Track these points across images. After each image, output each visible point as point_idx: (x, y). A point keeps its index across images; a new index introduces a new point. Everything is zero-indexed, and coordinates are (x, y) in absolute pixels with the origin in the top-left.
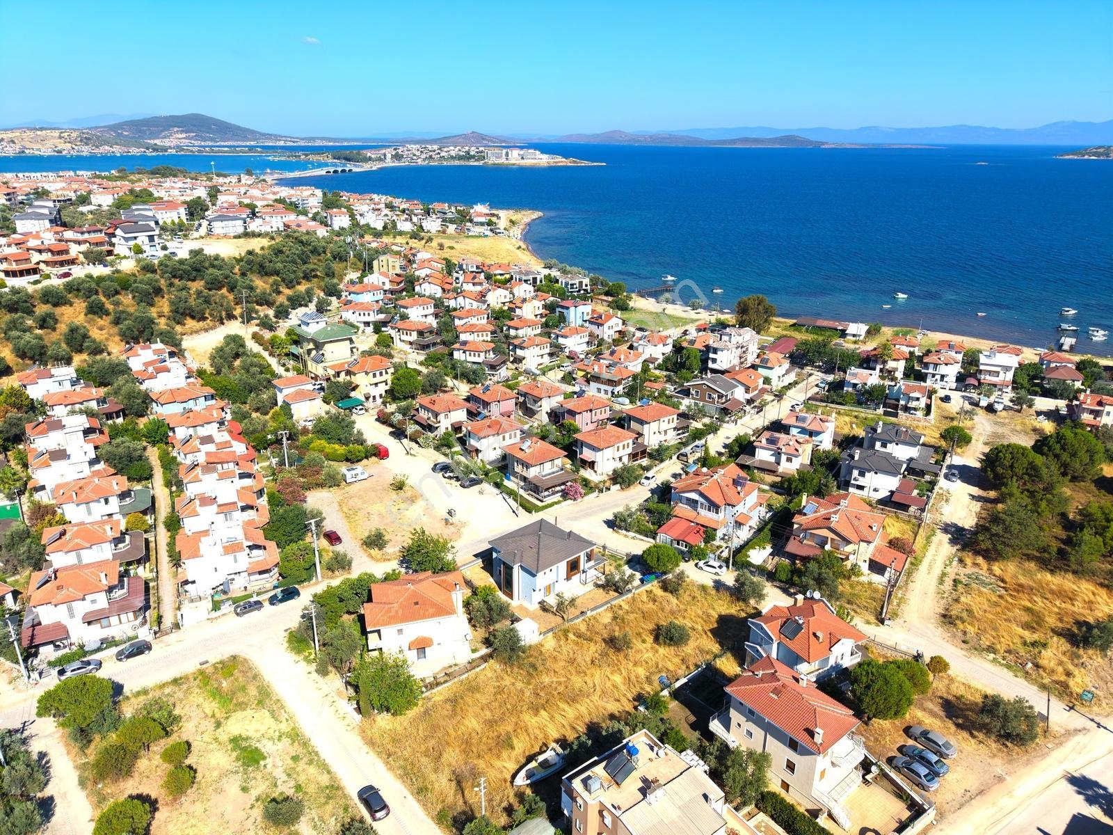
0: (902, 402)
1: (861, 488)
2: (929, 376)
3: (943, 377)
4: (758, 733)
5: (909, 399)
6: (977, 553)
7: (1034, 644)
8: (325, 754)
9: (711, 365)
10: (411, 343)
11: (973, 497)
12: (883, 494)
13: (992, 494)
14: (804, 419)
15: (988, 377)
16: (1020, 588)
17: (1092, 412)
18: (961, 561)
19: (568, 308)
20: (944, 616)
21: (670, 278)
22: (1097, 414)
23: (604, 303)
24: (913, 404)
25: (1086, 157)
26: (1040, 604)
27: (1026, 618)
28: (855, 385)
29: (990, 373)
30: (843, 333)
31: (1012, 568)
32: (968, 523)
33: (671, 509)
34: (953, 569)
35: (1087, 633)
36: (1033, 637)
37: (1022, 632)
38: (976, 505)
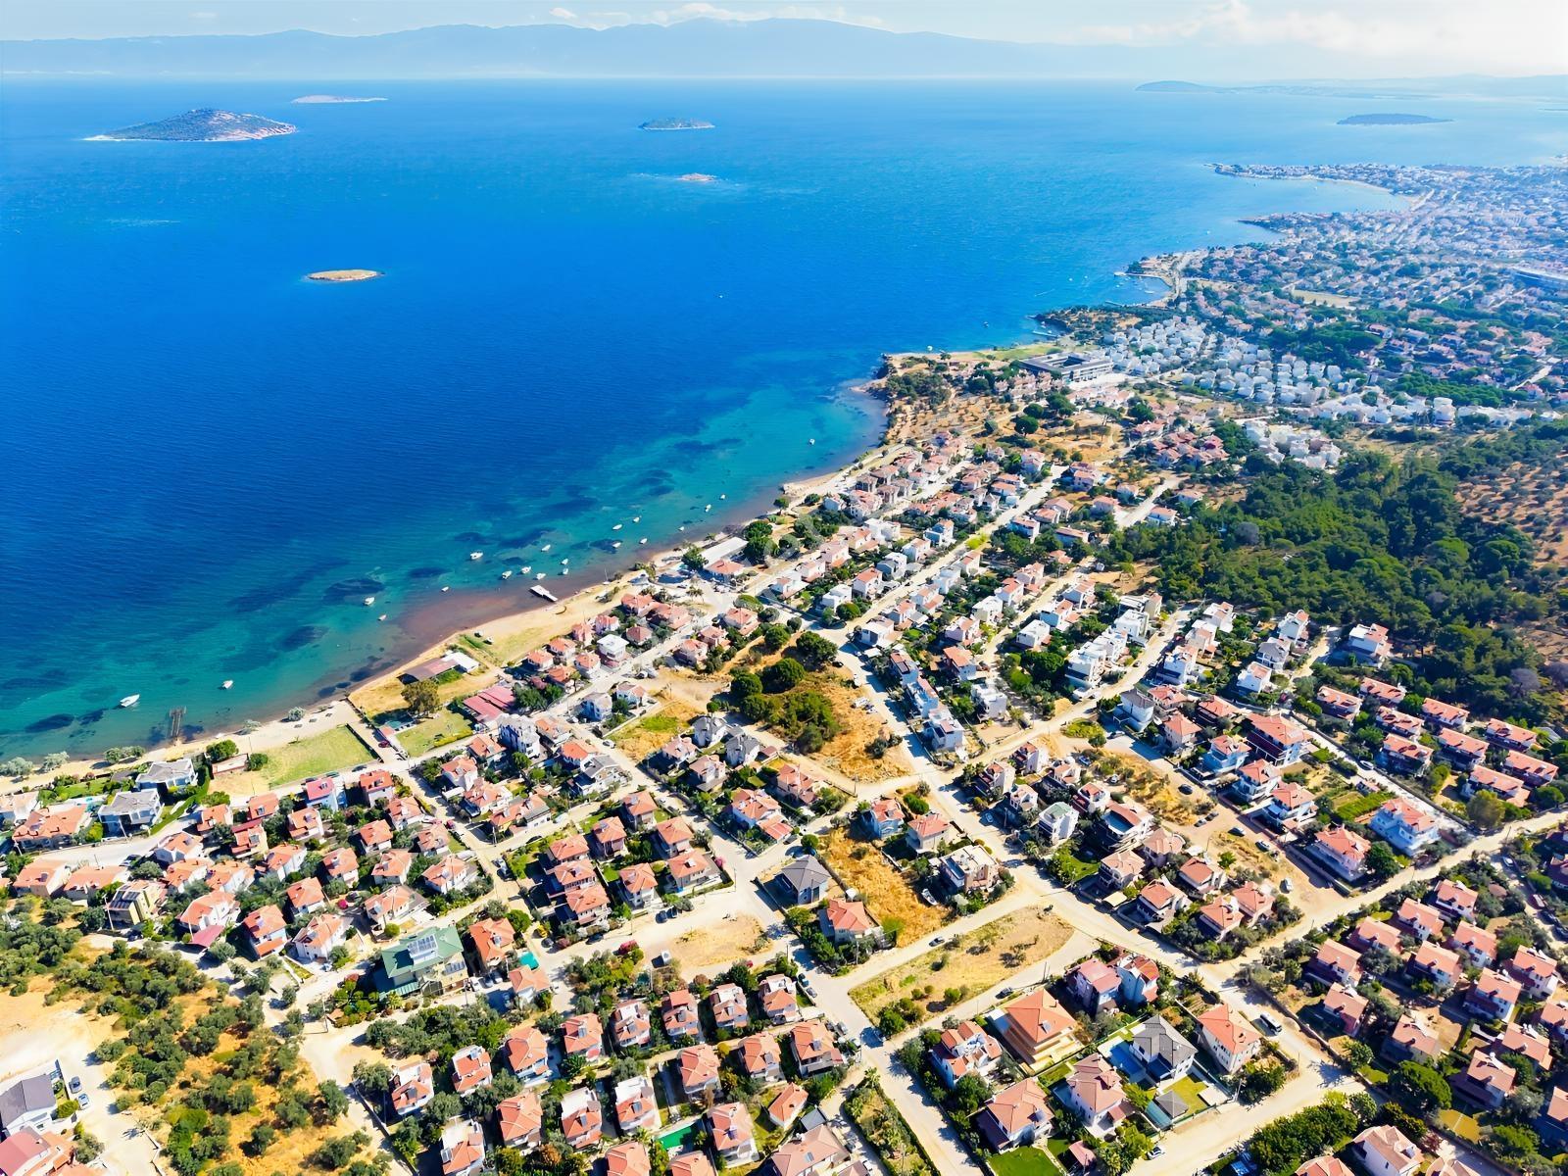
0: (638, 703)
4: (933, 840)
5: (641, 698)
6: (809, 752)
7: (878, 767)
8: (913, 957)
12: (756, 756)
13: (760, 726)
14: (683, 749)
16: (841, 754)
18: (814, 759)
20: (853, 780)
24: (643, 700)
26: (852, 754)
27: (860, 761)
30: (460, 669)
31: (827, 747)
32: (784, 745)
33: (758, 827)
34: (820, 764)
35: (874, 753)
36: (872, 765)
37: (869, 766)
38: (767, 733)
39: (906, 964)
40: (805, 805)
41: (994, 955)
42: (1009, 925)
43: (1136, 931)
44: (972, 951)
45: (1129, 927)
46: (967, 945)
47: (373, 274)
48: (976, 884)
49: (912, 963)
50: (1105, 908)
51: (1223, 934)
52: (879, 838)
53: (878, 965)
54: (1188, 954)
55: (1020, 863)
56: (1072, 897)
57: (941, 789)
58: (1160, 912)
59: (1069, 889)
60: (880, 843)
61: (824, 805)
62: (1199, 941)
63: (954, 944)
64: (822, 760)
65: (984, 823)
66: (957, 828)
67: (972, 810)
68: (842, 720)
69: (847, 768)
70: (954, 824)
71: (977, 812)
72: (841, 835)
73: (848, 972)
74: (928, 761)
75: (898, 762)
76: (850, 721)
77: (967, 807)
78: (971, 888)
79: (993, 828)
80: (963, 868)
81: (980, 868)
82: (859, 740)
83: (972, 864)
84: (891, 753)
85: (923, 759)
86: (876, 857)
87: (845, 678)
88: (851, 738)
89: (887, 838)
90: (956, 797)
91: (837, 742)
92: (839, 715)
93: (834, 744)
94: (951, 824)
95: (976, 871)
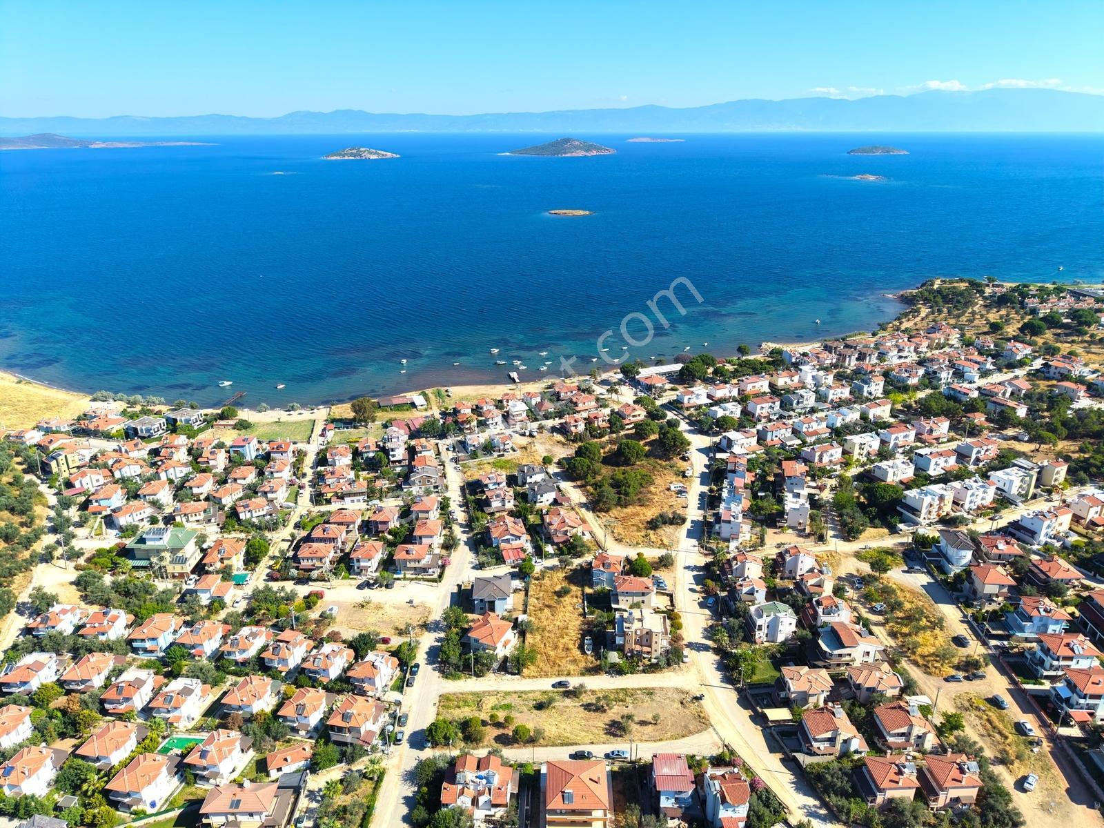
1: (541, 502)
2: (490, 425)
3: (496, 423)
4: (630, 599)
5: (505, 445)
6: (599, 511)
7: (646, 536)
8: (527, 689)
9: (392, 459)
10: (198, 521)
11: (574, 487)
12: (551, 500)
13: (579, 483)
14: (493, 478)
15: (517, 417)
16: (624, 519)
17: (574, 426)
18: (599, 517)
19: (243, 447)
20: (616, 540)
23: (230, 428)
26: (634, 521)
27: (635, 528)
28: (474, 444)
29: (517, 415)
30: (413, 405)
31: (615, 512)
32: (584, 500)
33: (498, 547)
34: (599, 521)
35: (653, 525)
36: (643, 534)
37: (639, 534)
38: (578, 490)
39: (516, 692)
40: (553, 544)
41: (601, 721)
42: (646, 698)
43: (780, 756)
44: (587, 707)
45: (772, 750)
46: (587, 699)
47: (587, 212)
48: (638, 648)
49: (520, 694)
50: (759, 719)
51: (880, 799)
52: (591, 586)
53: (491, 683)
54: (825, 804)
55: (706, 648)
56: (734, 696)
57: (687, 568)
58: (815, 745)
59: (737, 689)
60: (588, 590)
61: (571, 547)
62: (843, 793)
63: (573, 694)
64: (604, 519)
65: (702, 605)
66: (672, 601)
67: (701, 592)
68: (649, 496)
69: (619, 530)
70: (671, 596)
71: (703, 595)
72: (561, 575)
73: (459, 678)
74: (697, 543)
75: (668, 537)
76: (656, 498)
77: (698, 588)
78: (631, 651)
79: (707, 612)
80: (625, 625)
81: (644, 632)
82: (650, 513)
83: (637, 625)
84: (669, 529)
85: (694, 542)
86: (575, 600)
87: (682, 469)
88: (644, 510)
89: (598, 588)
90: (695, 577)
91: (629, 510)
92: (650, 492)
93: (625, 510)
94: (667, 595)
95: (639, 633)
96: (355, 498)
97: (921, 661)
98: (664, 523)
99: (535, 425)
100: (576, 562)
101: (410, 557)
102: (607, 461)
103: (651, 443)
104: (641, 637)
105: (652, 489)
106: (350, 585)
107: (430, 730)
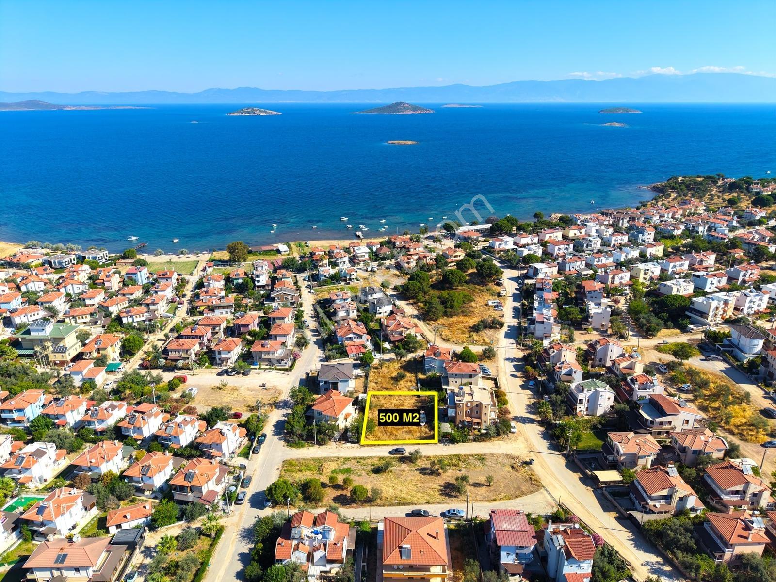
0: (348, 278)
1: (380, 313)
2: (339, 263)
3: (344, 262)
4: (459, 380)
5: (351, 275)
6: (429, 320)
7: (470, 337)
8: (365, 456)
9: (257, 284)
10: (85, 323)
11: (407, 304)
12: (388, 312)
13: (411, 301)
14: (340, 295)
15: (361, 258)
16: (450, 325)
17: (407, 263)
18: (428, 324)
19: (135, 273)
20: (444, 340)
21: (133, 238)
22: (408, 263)
23: (129, 264)
24: (352, 277)
25: (244, 114)
26: (459, 327)
27: (460, 332)
28: (325, 276)
29: (361, 256)
30: (278, 251)
31: (442, 321)
32: (416, 313)
33: (342, 345)
34: (429, 327)
35: (476, 329)
36: (467, 335)
37: (464, 335)
38: (411, 306)
39: (355, 458)
40: (390, 342)
41: (436, 483)
42: (479, 463)
43: (614, 514)
44: (423, 471)
45: (606, 508)
46: (421, 464)
47: (415, 142)
48: (469, 419)
49: (359, 460)
50: (590, 481)
51: (728, 555)
52: (423, 373)
53: (332, 450)
54: (667, 561)
55: (531, 421)
56: (562, 461)
57: (508, 359)
58: (651, 503)
59: (564, 455)
60: (420, 376)
61: (406, 344)
62: (687, 549)
63: (410, 459)
64: (433, 326)
65: (523, 387)
66: (496, 384)
67: (522, 377)
68: (471, 309)
69: (446, 333)
70: (495, 380)
71: (524, 379)
72: (397, 365)
73: (302, 446)
74: (514, 342)
75: (489, 337)
76: (477, 311)
77: (519, 374)
78: (462, 422)
79: (529, 392)
80: (456, 398)
81: (474, 404)
82: (472, 321)
83: (467, 398)
84: (490, 332)
85: (512, 341)
86: (409, 384)
87: (497, 291)
88: (467, 319)
89: (430, 374)
90: (514, 366)
91: (454, 319)
92: (472, 307)
93: (451, 319)
94: (492, 379)
95: (469, 405)
96: (224, 311)
97: (736, 431)
98: (485, 327)
99: (375, 264)
100: (410, 356)
101: (265, 349)
102: (434, 286)
103: (471, 275)
104: (471, 409)
105: (473, 304)
106: (212, 373)
107: (270, 490)
